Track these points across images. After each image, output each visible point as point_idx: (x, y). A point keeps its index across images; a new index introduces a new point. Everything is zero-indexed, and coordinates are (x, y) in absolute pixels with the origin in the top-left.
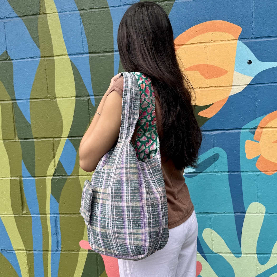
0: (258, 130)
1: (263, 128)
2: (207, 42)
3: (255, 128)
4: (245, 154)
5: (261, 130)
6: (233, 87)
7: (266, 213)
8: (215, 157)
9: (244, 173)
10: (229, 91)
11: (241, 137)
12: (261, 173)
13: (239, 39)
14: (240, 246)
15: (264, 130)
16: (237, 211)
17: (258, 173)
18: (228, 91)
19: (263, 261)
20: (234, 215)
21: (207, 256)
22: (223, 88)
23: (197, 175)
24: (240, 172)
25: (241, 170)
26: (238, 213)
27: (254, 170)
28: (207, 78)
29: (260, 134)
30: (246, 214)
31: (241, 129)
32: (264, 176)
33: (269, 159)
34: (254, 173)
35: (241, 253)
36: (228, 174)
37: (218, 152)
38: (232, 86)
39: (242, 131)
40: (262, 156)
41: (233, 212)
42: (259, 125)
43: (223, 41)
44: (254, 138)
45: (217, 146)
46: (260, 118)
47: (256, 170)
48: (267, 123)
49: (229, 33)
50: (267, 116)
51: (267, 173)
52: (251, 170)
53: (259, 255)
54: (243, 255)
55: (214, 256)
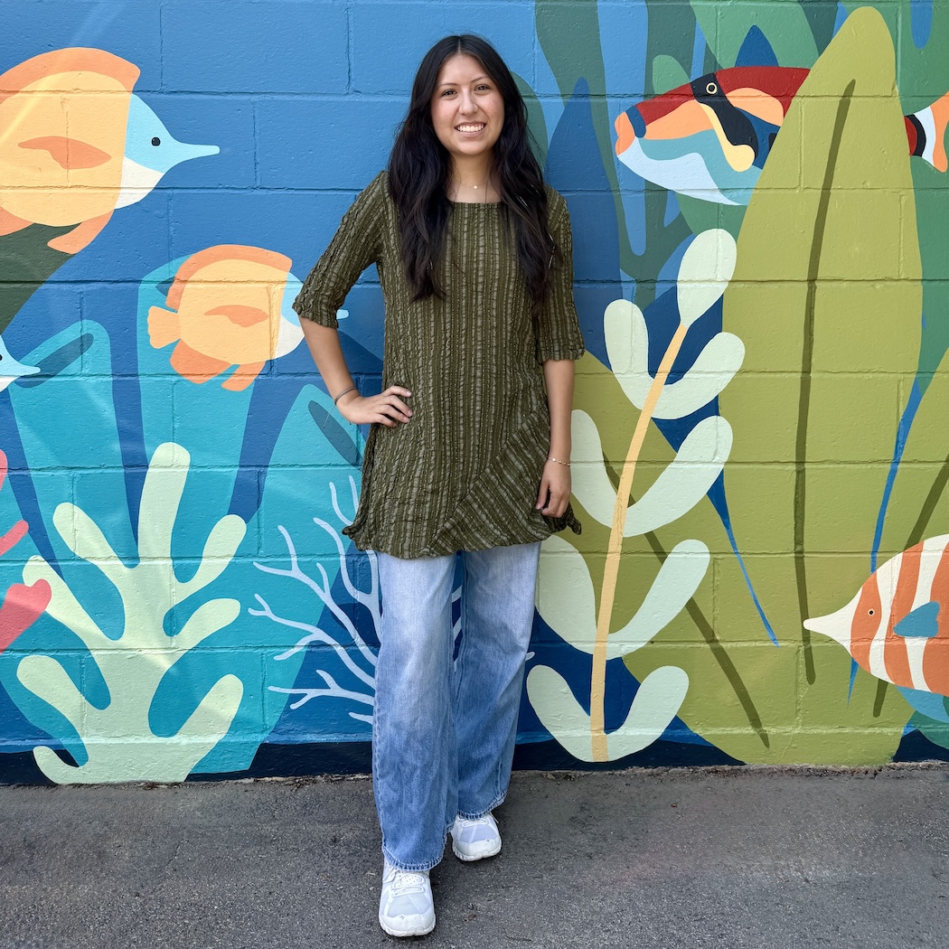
0: (174, 286)
1: (186, 281)
2: (68, 92)
3: (170, 282)
4: (148, 335)
5: (182, 285)
6: (122, 191)
7: (191, 466)
8: (84, 343)
9: (146, 378)
10: (115, 198)
11: (139, 299)
12: (182, 378)
13: (133, 92)
14: (134, 542)
15: (188, 286)
16: (130, 462)
17: (175, 379)
18: (113, 197)
19: (183, 574)
20: (122, 471)
21: (63, 566)
22: (101, 191)
23: (42, 382)
24: (136, 375)
25: (140, 372)
26: (133, 466)
27: (165, 372)
28: (67, 167)
29: (179, 294)
30: (150, 470)
31: (139, 282)
32: (188, 386)
33: (198, 350)
34: (168, 378)
35: (137, 558)
36: (111, 379)
37: (90, 332)
38: (120, 188)
39: (142, 286)
40: (183, 342)
41: (121, 465)
42: (177, 276)
43: (102, 92)
44: (167, 303)
45: (89, 318)
46: (178, 260)
47: (171, 372)
48: (192, 273)
49: (114, 76)
50: (192, 258)
51: (193, 378)
52: (159, 372)
53: (176, 562)
54: (142, 563)
55: (78, 566)
